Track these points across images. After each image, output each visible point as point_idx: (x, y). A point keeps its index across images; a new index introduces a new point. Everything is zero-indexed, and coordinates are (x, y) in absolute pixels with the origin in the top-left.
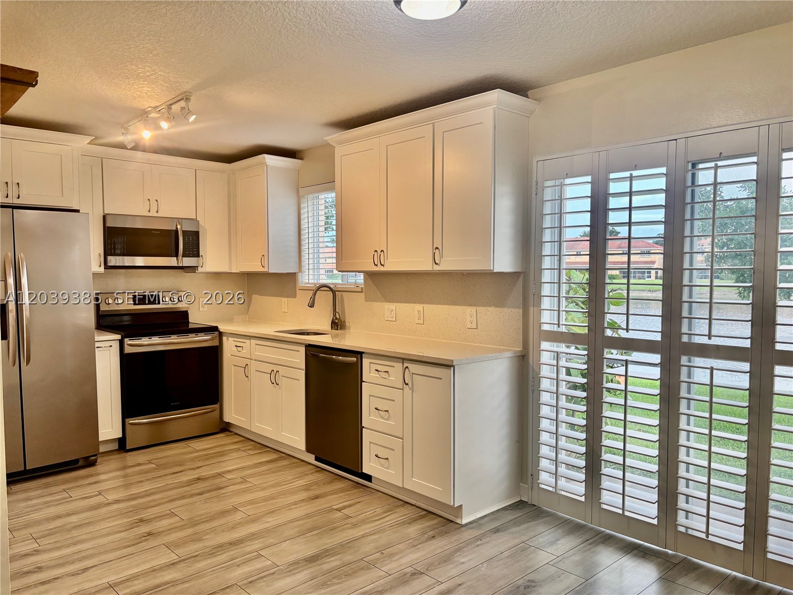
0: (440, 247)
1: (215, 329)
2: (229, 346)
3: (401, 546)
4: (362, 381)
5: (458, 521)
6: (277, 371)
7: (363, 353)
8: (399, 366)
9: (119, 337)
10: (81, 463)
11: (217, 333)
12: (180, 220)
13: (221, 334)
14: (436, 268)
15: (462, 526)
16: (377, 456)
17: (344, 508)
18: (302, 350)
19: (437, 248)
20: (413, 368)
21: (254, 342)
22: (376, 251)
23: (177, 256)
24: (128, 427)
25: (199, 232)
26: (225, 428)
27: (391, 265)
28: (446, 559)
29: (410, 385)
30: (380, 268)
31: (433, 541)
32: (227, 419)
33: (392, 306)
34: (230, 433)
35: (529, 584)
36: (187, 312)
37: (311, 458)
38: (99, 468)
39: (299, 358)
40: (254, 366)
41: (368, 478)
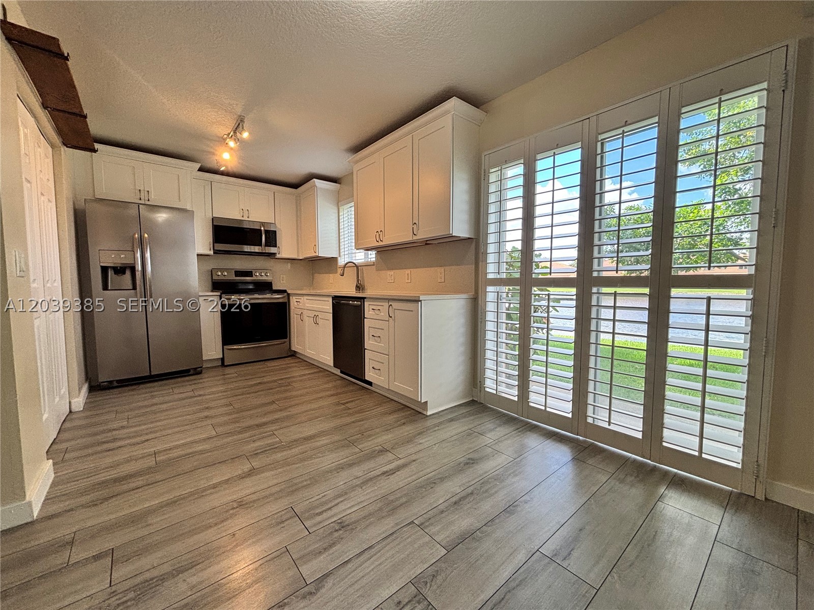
0: (417, 223)
1: (285, 291)
2: (293, 300)
4: (364, 318)
5: (425, 413)
6: (318, 315)
7: (365, 298)
8: (386, 305)
9: (219, 294)
10: (192, 372)
11: (286, 294)
12: (263, 224)
13: (289, 295)
14: (415, 238)
15: (427, 416)
16: (373, 368)
18: (330, 300)
20: (395, 305)
21: (306, 297)
22: (377, 232)
23: (261, 245)
24: (225, 350)
25: (276, 231)
26: (293, 354)
27: (386, 242)
28: (410, 440)
29: (393, 317)
32: (293, 349)
33: (392, 273)
35: (468, 461)
36: (271, 282)
37: (337, 372)
41: (370, 383)
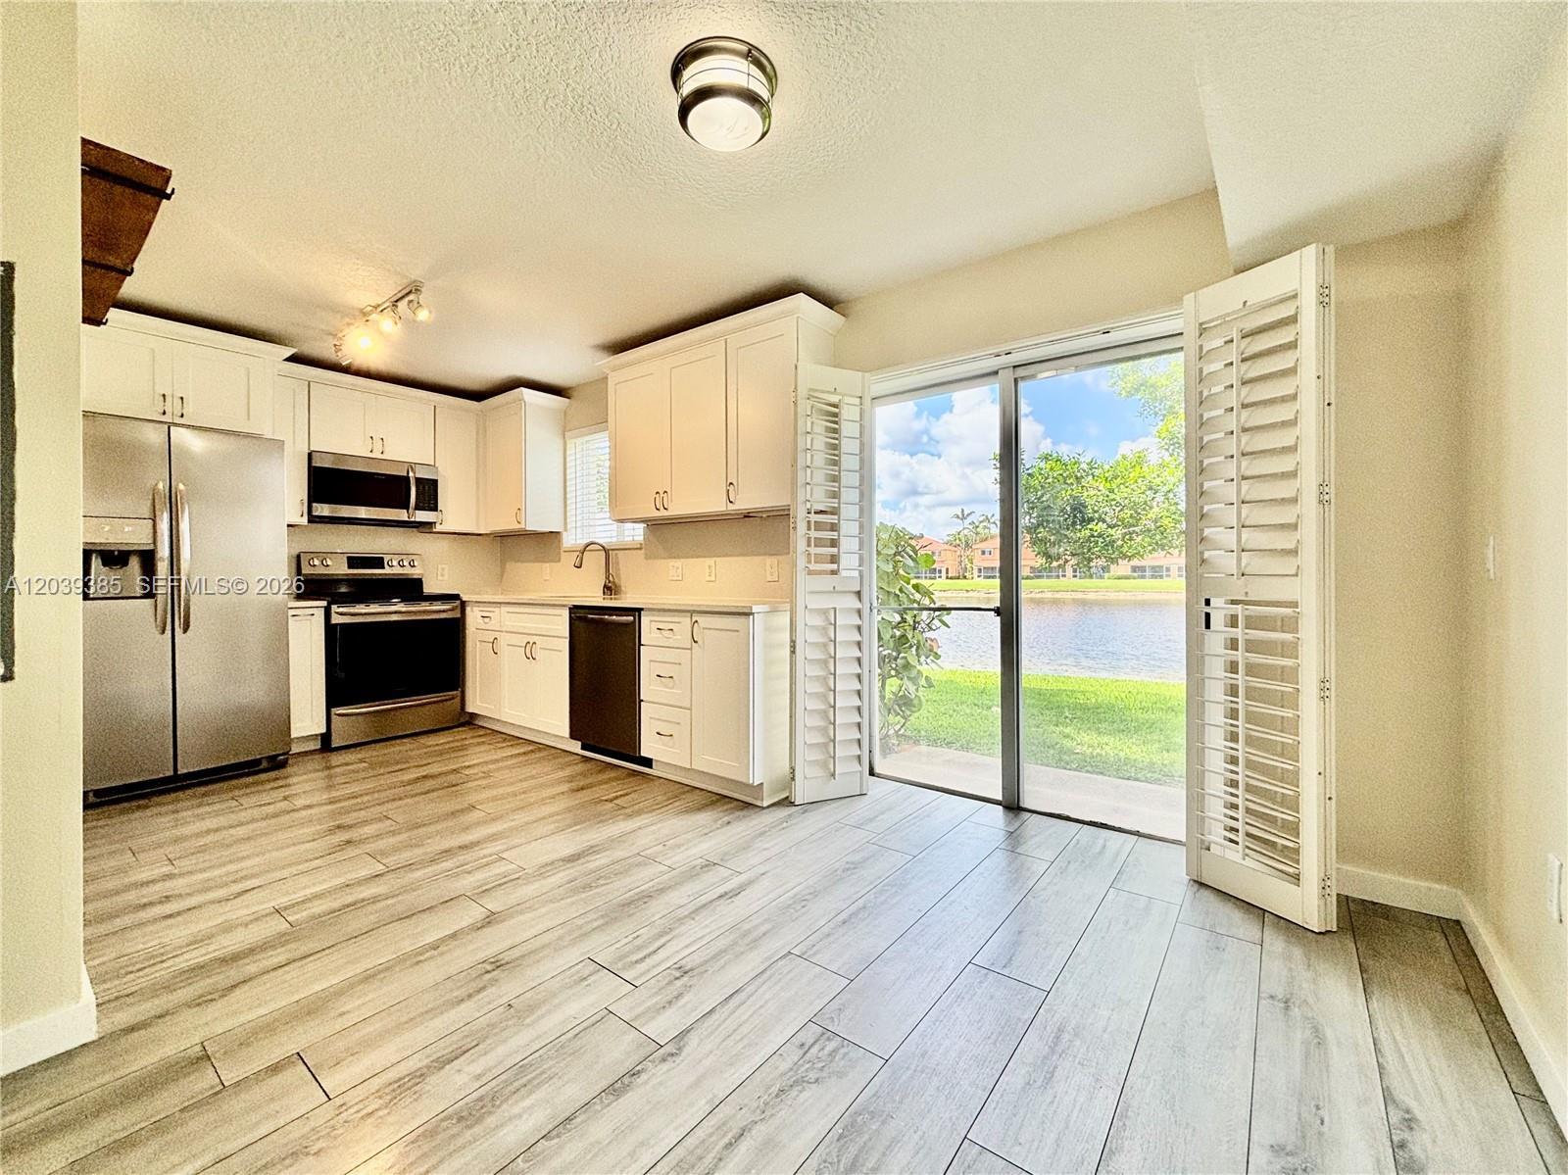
0: (735, 484)
1: (456, 597)
2: (473, 617)
3: (689, 836)
4: (640, 645)
5: (759, 803)
6: (534, 643)
7: (642, 609)
8: (686, 621)
9: (325, 603)
10: (264, 764)
11: (458, 602)
12: (411, 466)
13: (463, 604)
14: (731, 507)
15: (763, 808)
16: (658, 733)
17: (617, 798)
18: (566, 613)
19: (731, 484)
20: (702, 620)
21: (505, 609)
22: (657, 493)
23: (407, 507)
24: (333, 717)
25: (435, 482)
26: (469, 721)
27: (677, 508)
28: (746, 847)
29: (700, 642)
30: (663, 513)
31: (729, 827)
32: (470, 709)
33: (678, 563)
34: (471, 727)
35: (847, 866)
36: (421, 579)
37: (576, 747)
38: (289, 770)
39: (561, 624)
40: (504, 640)
41: (648, 762)
